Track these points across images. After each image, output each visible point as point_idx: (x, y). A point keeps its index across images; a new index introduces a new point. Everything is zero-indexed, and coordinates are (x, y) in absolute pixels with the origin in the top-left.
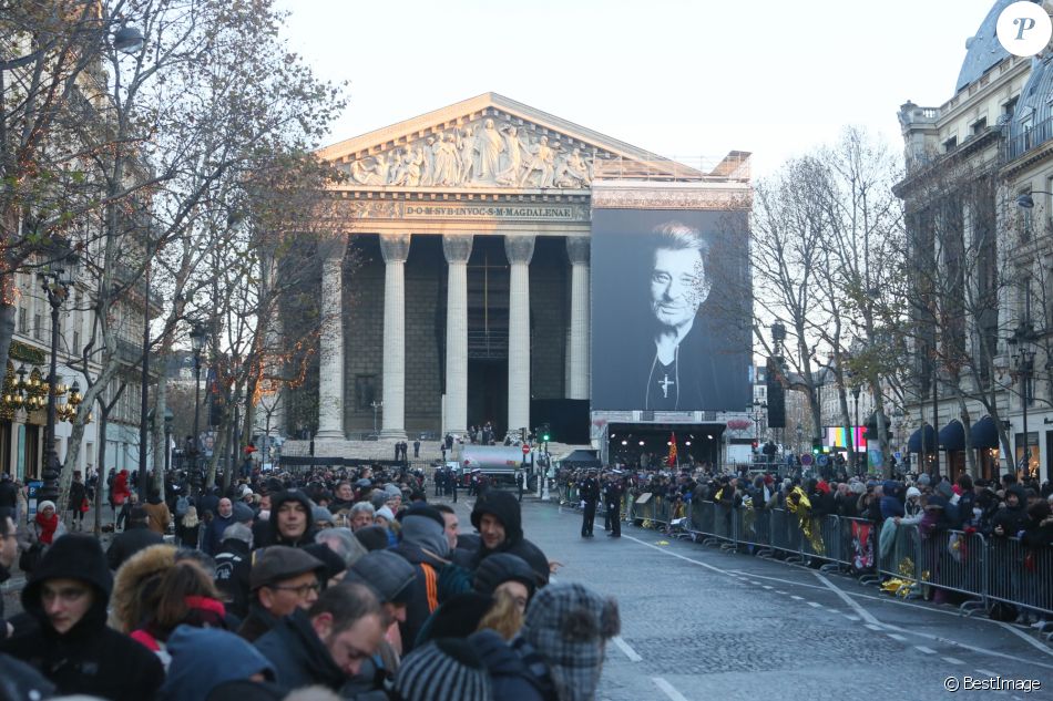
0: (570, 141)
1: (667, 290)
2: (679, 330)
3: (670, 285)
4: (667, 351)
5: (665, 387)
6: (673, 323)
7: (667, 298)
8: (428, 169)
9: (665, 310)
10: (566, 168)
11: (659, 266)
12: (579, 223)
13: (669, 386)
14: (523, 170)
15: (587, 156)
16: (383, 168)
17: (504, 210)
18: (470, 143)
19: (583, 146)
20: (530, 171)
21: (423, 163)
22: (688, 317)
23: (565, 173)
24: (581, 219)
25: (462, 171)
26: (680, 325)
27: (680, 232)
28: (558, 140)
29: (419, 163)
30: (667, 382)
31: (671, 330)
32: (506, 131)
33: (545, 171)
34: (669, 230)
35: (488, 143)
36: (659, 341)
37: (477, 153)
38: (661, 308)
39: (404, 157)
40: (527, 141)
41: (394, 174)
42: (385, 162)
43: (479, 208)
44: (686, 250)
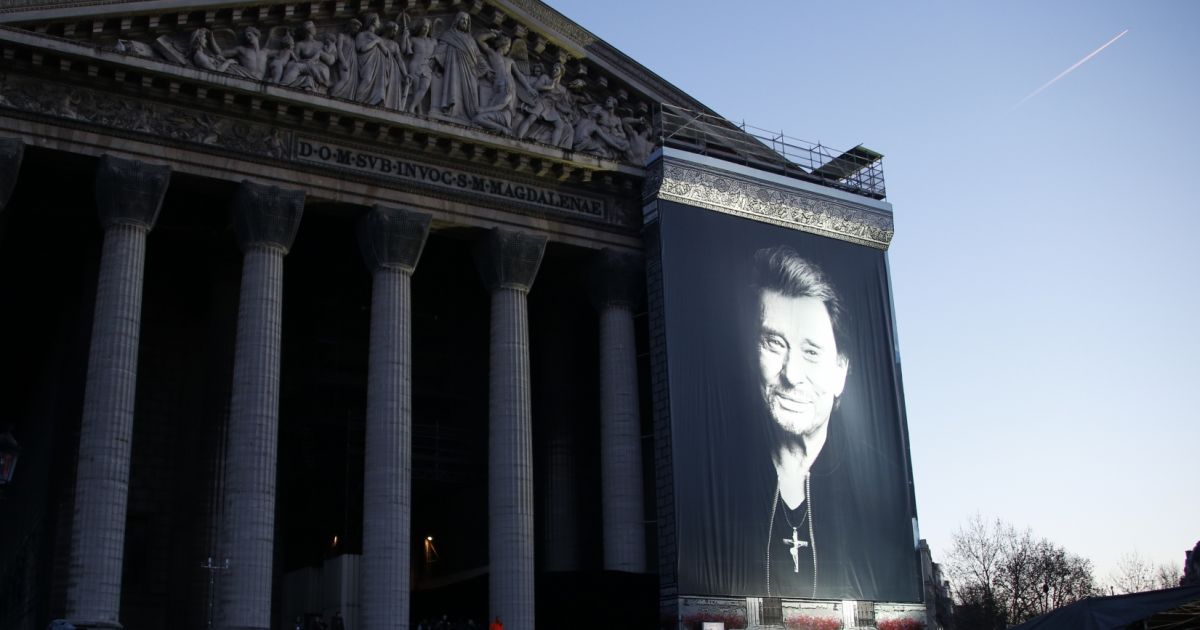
0: (604, 82)
1: (784, 367)
2: (807, 442)
3: (788, 358)
4: (793, 479)
5: (794, 552)
6: (798, 430)
7: (786, 384)
8: (349, 77)
9: (785, 403)
10: (594, 127)
11: (770, 322)
12: (618, 230)
13: (801, 549)
14: (520, 118)
15: (628, 114)
16: (258, 58)
17: (487, 182)
18: (427, 47)
19: (624, 95)
20: (534, 118)
21: (338, 61)
22: (818, 421)
23: (594, 135)
24: (620, 223)
25: (411, 97)
26: (808, 434)
27: (796, 268)
28: (581, 77)
29: (332, 60)
30: (797, 543)
31: (796, 441)
32: (492, 43)
33: (561, 125)
34: (779, 260)
35: (462, 55)
36: (780, 462)
37: (439, 68)
38: (778, 399)
39: (301, 44)
40: (528, 69)
41: (280, 70)
42: (262, 46)
43: (441, 170)
44: (805, 298)
